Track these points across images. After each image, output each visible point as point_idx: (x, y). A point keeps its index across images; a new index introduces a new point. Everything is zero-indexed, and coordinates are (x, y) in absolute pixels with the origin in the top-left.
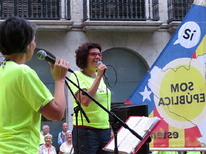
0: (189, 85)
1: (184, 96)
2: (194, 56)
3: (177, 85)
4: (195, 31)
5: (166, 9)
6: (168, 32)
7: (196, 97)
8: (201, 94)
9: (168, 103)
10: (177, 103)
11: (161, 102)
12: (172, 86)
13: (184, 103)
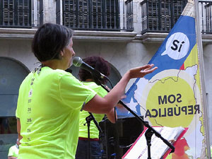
0: (177, 97)
1: (172, 109)
2: (182, 68)
3: (165, 97)
4: (183, 42)
5: (140, 20)
6: (142, 43)
7: (184, 109)
8: (189, 107)
9: (155, 115)
10: (165, 116)
11: (148, 114)
12: (160, 97)
13: (172, 115)
